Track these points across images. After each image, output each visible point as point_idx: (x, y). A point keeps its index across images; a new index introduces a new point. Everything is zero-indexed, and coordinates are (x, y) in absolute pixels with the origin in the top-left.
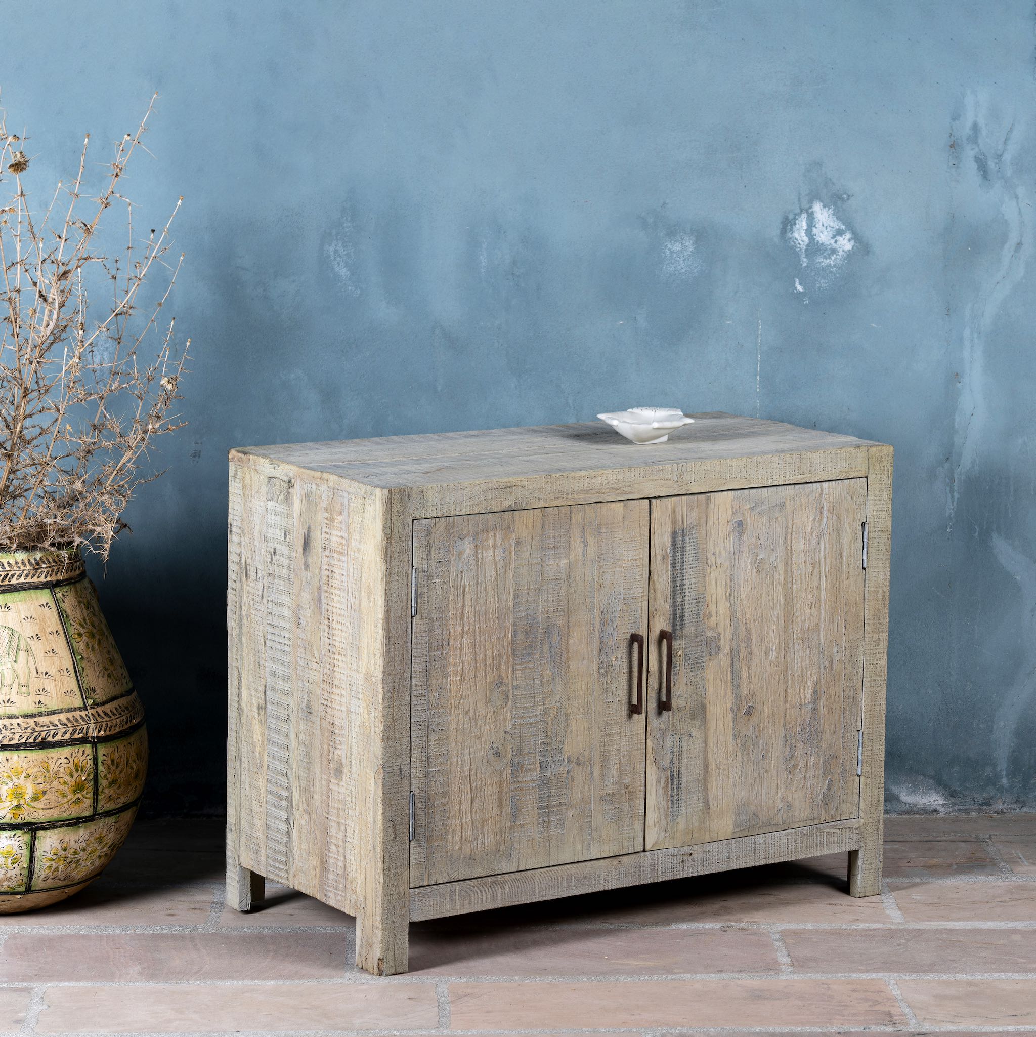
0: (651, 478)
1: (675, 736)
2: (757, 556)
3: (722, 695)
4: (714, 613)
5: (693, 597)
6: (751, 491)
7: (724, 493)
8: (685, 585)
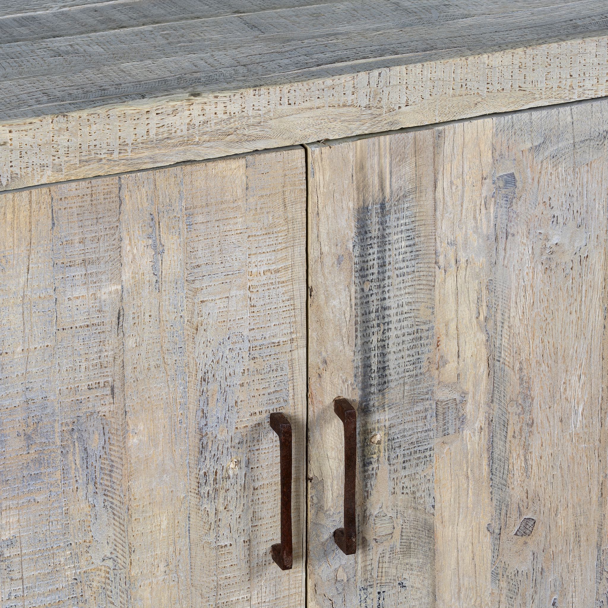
0: (308, 104)
1: (370, 590)
2: (548, 240)
3: (470, 505)
4: (452, 358)
5: (406, 330)
6: (535, 114)
7: (475, 122)
8: (389, 308)
